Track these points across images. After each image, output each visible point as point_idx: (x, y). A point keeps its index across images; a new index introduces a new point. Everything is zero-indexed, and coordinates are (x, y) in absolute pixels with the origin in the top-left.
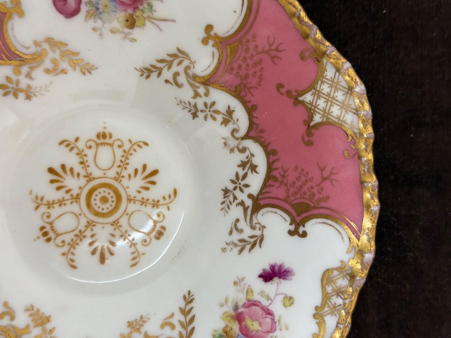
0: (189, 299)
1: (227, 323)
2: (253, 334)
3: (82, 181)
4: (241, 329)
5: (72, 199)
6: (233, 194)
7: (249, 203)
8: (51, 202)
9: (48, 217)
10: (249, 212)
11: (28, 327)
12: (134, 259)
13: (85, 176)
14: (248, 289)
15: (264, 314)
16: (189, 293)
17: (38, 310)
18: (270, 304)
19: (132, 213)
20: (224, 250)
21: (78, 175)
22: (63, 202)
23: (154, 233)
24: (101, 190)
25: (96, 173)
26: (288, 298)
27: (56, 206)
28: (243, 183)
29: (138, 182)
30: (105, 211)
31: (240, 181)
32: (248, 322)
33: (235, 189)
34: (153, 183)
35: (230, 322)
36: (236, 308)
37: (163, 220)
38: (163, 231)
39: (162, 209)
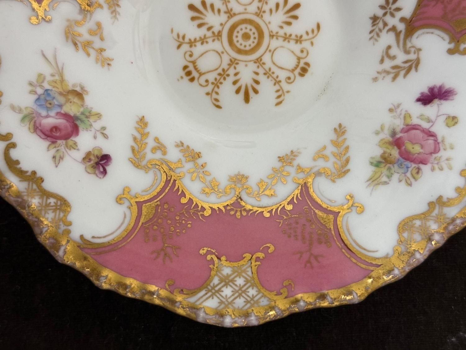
0: (340, 131)
1: (385, 150)
2: (415, 156)
3: (223, 17)
4: (401, 154)
5: (214, 36)
6: (383, 20)
7: (401, 27)
8: (193, 40)
9: (191, 56)
10: (402, 36)
11: (180, 161)
12: (279, 97)
13: (226, 12)
14: (405, 114)
15: (426, 136)
16: (340, 125)
17: (188, 147)
18: (432, 126)
19: (275, 50)
20: (375, 79)
21: (219, 11)
22: (205, 40)
23: (298, 70)
24: (243, 26)
25: (237, 8)
26: (451, 118)
27: (198, 44)
28: (394, 7)
29: (279, 18)
30: (248, 48)
31: (390, 6)
32: (409, 146)
33: (385, 14)
34: (296, 17)
35: (387, 148)
36: (394, 134)
37: (306, 57)
38: (306, 67)
39: (306, 45)
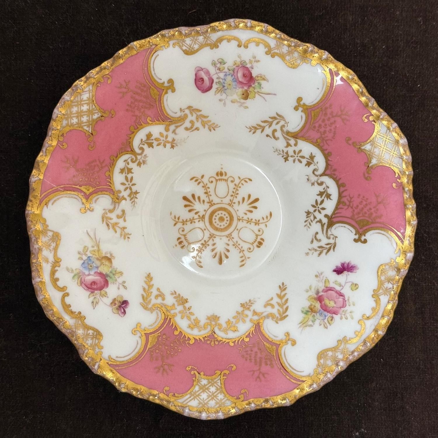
0: (283, 288)
1: (312, 303)
2: (330, 309)
3: (207, 206)
4: (321, 307)
5: (199, 218)
6: (313, 214)
7: (325, 221)
8: (185, 221)
9: (183, 231)
10: (325, 227)
11: (174, 305)
12: (243, 261)
13: (208, 203)
14: (326, 280)
15: (338, 295)
16: (283, 284)
17: (179, 295)
18: (342, 289)
19: (241, 229)
20: (307, 254)
21: (204, 201)
22: (193, 221)
23: (256, 243)
24: (220, 212)
25: (216, 200)
26: (354, 285)
27: (189, 223)
28: (321, 207)
29: (245, 207)
30: (222, 227)
31: (318, 206)
32: (327, 302)
33: (315, 211)
34: (255, 208)
35: (313, 302)
36: (318, 292)
37: (262, 235)
38: (262, 241)
39: (262, 226)
